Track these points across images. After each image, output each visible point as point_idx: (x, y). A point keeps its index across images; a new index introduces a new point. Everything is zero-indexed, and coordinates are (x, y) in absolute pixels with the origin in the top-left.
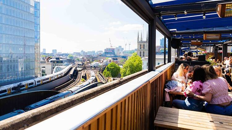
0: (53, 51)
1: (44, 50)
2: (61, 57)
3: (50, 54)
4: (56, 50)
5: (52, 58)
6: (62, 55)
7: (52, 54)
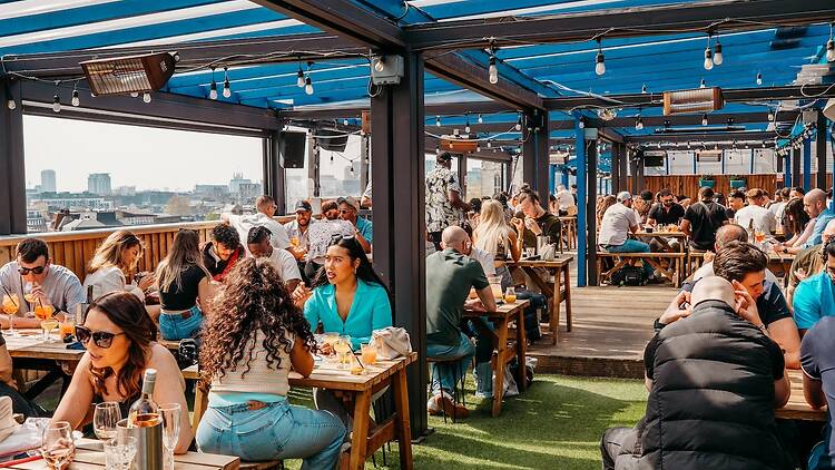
0: (93, 178)
1: (49, 175)
2: (132, 208)
3: (78, 195)
4: (106, 177)
5: (77, 217)
6: (138, 198)
7: (87, 194)
